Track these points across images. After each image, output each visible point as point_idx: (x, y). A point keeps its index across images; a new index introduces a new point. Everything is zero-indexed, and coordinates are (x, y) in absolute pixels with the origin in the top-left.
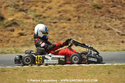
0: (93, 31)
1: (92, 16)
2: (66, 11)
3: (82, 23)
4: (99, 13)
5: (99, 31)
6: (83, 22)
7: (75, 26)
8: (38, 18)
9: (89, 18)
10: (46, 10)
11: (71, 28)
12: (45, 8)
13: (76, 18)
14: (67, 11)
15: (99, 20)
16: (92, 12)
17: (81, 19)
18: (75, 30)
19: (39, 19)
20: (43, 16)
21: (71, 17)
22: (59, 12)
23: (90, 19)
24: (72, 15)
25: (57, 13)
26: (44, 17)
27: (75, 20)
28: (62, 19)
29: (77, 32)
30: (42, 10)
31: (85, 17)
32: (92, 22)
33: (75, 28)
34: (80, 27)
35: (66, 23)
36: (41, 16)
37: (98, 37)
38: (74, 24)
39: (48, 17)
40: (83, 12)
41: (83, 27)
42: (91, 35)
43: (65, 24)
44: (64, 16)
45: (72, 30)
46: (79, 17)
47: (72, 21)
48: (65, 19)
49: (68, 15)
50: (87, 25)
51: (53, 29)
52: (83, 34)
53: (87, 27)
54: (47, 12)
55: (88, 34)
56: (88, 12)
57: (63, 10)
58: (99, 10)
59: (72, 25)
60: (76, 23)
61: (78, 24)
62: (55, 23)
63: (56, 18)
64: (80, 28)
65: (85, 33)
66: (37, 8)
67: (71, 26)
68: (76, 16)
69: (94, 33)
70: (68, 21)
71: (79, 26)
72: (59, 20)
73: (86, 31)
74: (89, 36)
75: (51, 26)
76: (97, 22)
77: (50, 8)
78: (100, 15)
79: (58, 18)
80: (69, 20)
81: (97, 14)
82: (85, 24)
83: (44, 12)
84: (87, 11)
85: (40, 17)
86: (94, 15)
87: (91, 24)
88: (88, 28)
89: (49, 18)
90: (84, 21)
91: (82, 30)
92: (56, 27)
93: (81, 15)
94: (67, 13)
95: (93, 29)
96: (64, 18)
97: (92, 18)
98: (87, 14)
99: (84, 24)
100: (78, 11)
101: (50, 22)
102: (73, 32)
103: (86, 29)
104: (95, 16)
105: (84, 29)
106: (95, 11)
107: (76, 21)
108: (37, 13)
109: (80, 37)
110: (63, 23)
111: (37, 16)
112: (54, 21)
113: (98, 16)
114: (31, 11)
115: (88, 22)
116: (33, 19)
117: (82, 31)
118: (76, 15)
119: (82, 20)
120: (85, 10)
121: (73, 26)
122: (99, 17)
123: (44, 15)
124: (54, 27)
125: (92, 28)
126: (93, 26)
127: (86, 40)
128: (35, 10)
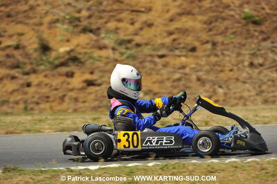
0: (248, 73)
1: (244, 42)
2: (184, 31)
3: (222, 57)
4: (256, 34)
5: (260, 73)
6: (223, 54)
7: (208, 64)
8: (124, 46)
9: (237, 46)
10: (141, 29)
11: (199, 68)
12: (137, 25)
13: (209, 46)
14: (187, 30)
15: (259, 50)
16: (241, 33)
17: (219, 47)
18: (208, 72)
19: (127, 48)
20: (134, 43)
21: (197, 44)
22: (171, 33)
23: (240, 48)
24: (198, 39)
25: (165, 34)
26: (138, 45)
27: (205, 51)
28: (177, 49)
29: (211, 77)
30: (131, 29)
31: (227, 44)
32: (244, 55)
33: (207, 67)
34: (219, 66)
35: (186, 56)
36: (129, 41)
37: (260, 87)
38: (204, 59)
39: (147, 44)
40: (223, 33)
41: (224, 66)
42: (245, 82)
43: (183, 59)
44: (181, 41)
45: (200, 74)
46: (214, 44)
47: (199, 53)
48: (184, 48)
49: (189, 40)
50: (234, 61)
51: (160, 70)
52: (226, 81)
53: (233, 65)
54: (142, 32)
55: (237, 80)
56: (234, 33)
57: (177, 29)
58: (258, 28)
59: (199, 61)
60: (209, 56)
61: (213, 59)
62: (162, 56)
63: (163, 45)
64: (219, 69)
65: (230, 79)
66: (121, 25)
67: (197, 64)
68: (207, 42)
69: (250, 78)
70: (190, 53)
71: (216, 64)
72: (171, 50)
73: (231, 73)
74: (239, 84)
75: (155, 64)
76: (254, 55)
77: (150, 25)
78: (260, 38)
79: (168, 47)
80: (193, 49)
81: (252, 36)
82: (229, 59)
83: (136, 34)
84: (230, 31)
85: (129, 45)
86: (246, 38)
87: (241, 58)
88: (235, 68)
89: (149, 47)
90: (226, 52)
91: (222, 71)
92: (165, 65)
93: (219, 39)
94: (188, 35)
95: (248, 69)
96: (182, 45)
97: (244, 45)
98: (232, 36)
99: (227, 58)
100: (210, 30)
101: (151, 56)
102: (204, 77)
103: (231, 70)
104: (249, 40)
105: (227, 69)
106: (248, 31)
107: (208, 53)
108: (122, 36)
109: (220, 87)
110: (179, 56)
111: (121, 43)
112: (160, 53)
113: (256, 41)
114: (108, 31)
115: (234, 55)
116: (114, 49)
117: (222, 75)
118: (208, 38)
119: (222, 50)
120: (226, 28)
121: (203, 63)
122: (259, 44)
123: (138, 39)
124: (160, 66)
125: (244, 66)
126: (246, 63)
127: (235, 93)
128: (117, 29)
